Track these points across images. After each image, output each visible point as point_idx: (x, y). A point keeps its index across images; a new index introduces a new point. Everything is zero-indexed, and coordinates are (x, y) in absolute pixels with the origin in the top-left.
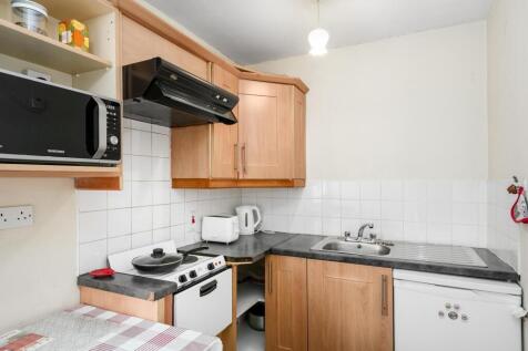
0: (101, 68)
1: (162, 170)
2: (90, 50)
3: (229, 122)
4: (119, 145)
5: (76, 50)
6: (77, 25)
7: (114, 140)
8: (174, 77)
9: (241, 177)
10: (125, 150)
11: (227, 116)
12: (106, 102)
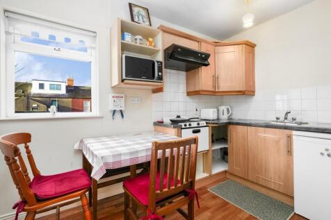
0: (158, 51)
1: (182, 88)
2: (154, 47)
3: (206, 65)
4: (162, 76)
5: (150, 47)
6: (151, 39)
7: (160, 74)
8: (179, 50)
9: (216, 90)
10: (164, 77)
11: (206, 63)
12: (158, 62)
